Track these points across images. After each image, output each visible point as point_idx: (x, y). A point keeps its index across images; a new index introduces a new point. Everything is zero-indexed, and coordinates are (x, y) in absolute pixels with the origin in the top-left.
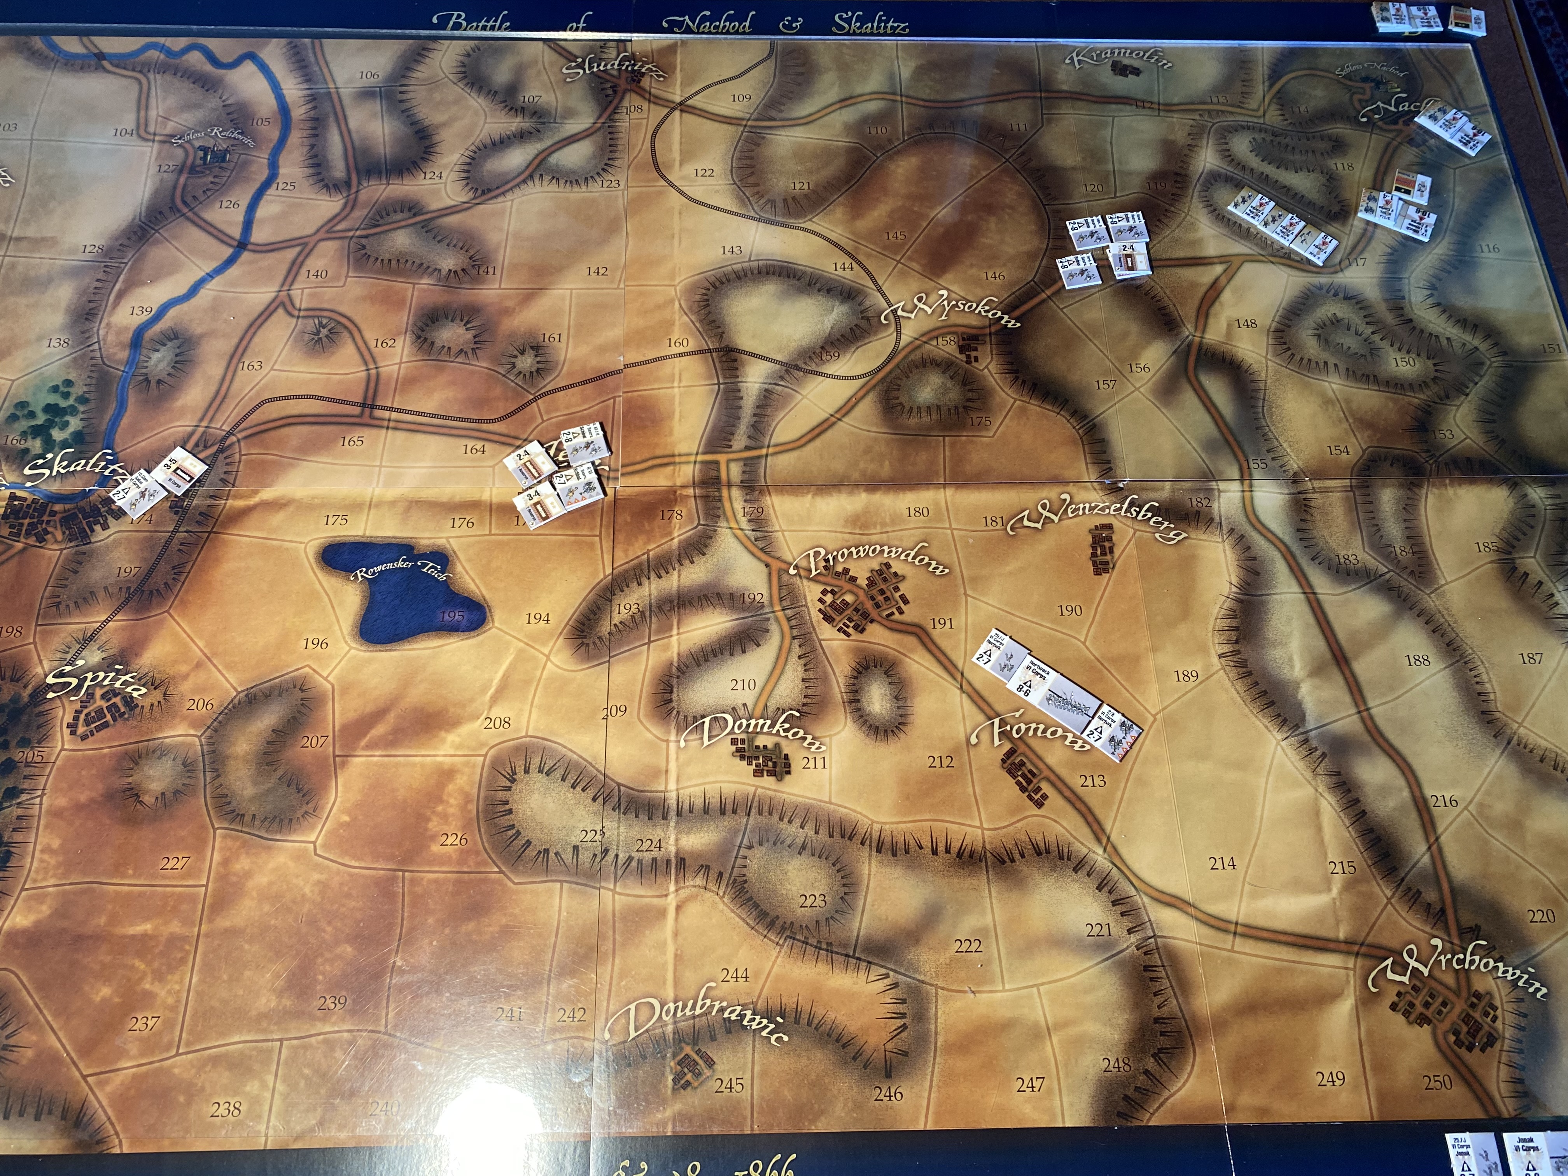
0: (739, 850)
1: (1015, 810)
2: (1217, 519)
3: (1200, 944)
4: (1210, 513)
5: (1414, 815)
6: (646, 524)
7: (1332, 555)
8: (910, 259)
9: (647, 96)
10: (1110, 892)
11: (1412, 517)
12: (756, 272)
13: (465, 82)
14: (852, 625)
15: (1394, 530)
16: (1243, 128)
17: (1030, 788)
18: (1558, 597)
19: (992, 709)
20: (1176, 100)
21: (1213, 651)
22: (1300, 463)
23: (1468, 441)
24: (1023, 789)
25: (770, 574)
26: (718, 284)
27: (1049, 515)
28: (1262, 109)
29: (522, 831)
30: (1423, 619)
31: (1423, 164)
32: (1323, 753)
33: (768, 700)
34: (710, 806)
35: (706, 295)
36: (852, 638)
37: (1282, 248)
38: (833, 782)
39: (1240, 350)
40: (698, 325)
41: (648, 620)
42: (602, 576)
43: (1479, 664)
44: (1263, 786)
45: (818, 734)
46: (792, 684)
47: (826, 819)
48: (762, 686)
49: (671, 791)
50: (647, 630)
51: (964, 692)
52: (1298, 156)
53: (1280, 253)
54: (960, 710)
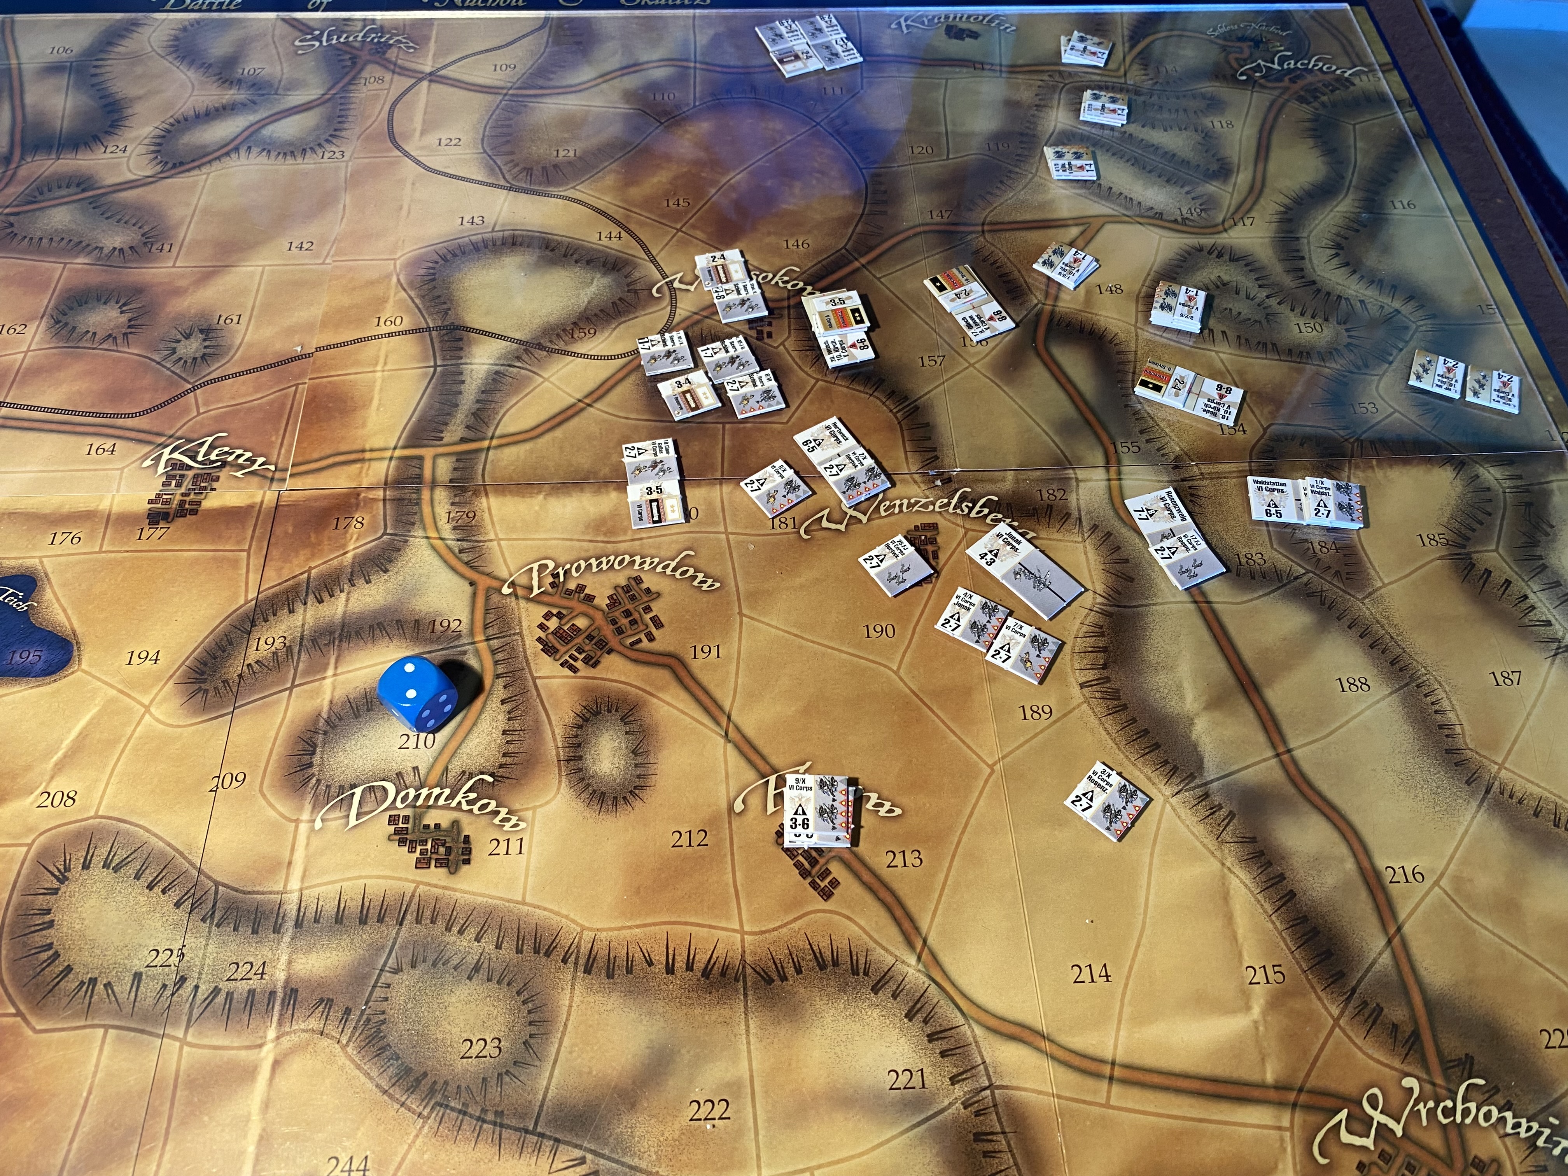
0: (379, 976)
1: (792, 904)
2: (1075, 513)
3: (1059, 1097)
4: (1067, 507)
5: (1364, 896)
6: (313, 536)
7: (1231, 555)
8: (693, 227)
9: (392, 67)
10: (926, 1021)
12: (499, 243)
13: (174, 55)
14: (581, 657)
17: (814, 872)
18: (1533, 599)
19: (768, 763)
20: (1020, 62)
21: (1072, 679)
22: (1184, 445)
23: (1397, 415)
24: (804, 874)
25: (474, 594)
26: (449, 256)
27: (855, 513)
28: (1122, 68)
29: (61, 952)
30: (1355, 632)
31: (1316, 120)
32: (1231, 812)
33: (450, 761)
34: (346, 912)
35: (433, 268)
36: (579, 674)
37: (1152, 208)
38: (531, 873)
39: (1102, 319)
40: (417, 301)
41: (296, 658)
42: (242, 602)
43: (1436, 686)
44: (1147, 860)
45: (516, 806)
46: (488, 739)
47: (515, 926)
48: (444, 741)
49: (292, 891)
50: (292, 670)
51: (730, 741)
52: (1166, 115)
53: (1150, 213)
54: (723, 766)
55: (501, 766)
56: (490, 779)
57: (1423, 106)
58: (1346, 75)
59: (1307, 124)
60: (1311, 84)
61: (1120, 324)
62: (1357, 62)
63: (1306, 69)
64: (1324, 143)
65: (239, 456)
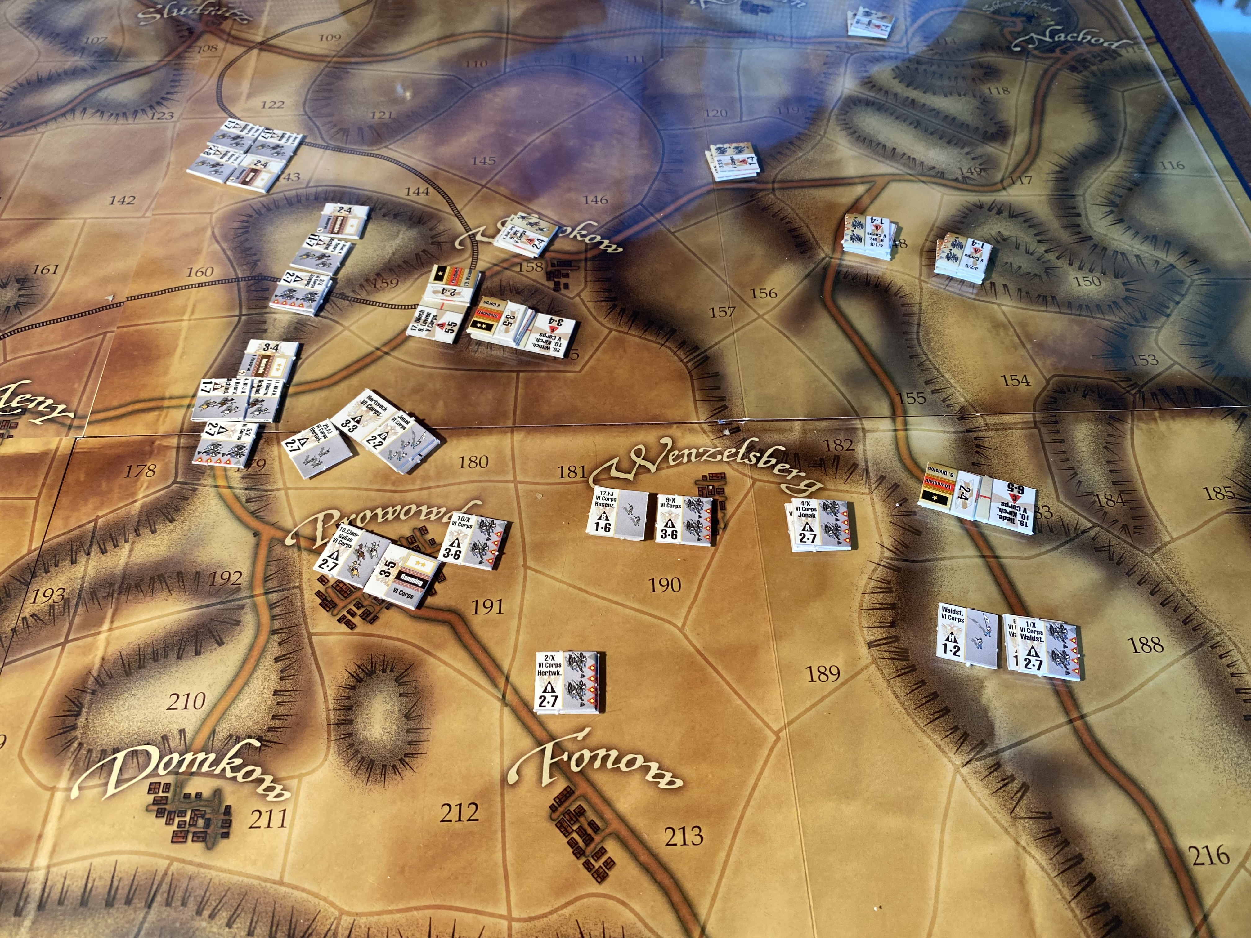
1: (563, 887)
2: (862, 464)
4: (854, 457)
5: (1166, 877)
6: (104, 484)
8: (498, 183)
9: (225, 37)
11: (1117, 458)
12: (312, 198)
13: (26, 27)
14: (359, 612)
15: (1094, 474)
16: (885, 57)
17: (588, 850)
19: (545, 729)
21: (860, 639)
22: (968, 397)
23: (1177, 367)
24: (578, 853)
25: (257, 545)
26: (263, 211)
27: (644, 463)
28: (905, 40)
30: (1146, 588)
31: (1087, 87)
32: (1024, 783)
33: (217, 724)
34: (93, 893)
35: (247, 222)
36: (355, 631)
37: (934, 168)
38: (291, 849)
39: (888, 272)
40: (229, 253)
41: (72, 611)
42: (25, 551)
44: (937, 836)
45: (282, 774)
46: (259, 699)
47: (270, 909)
48: (214, 701)
49: (38, 869)
50: (67, 625)
51: (507, 705)
52: (946, 82)
53: (932, 172)
54: (498, 733)
55: (269, 730)
56: (258, 744)
57: (1187, 76)
58: (1113, 47)
59: (1079, 91)
60: (1081, 54)
61: (905, 277)
62: (1123, 35)
63: (1075, 42)
64: (1097, 108)
65: (40, 403)
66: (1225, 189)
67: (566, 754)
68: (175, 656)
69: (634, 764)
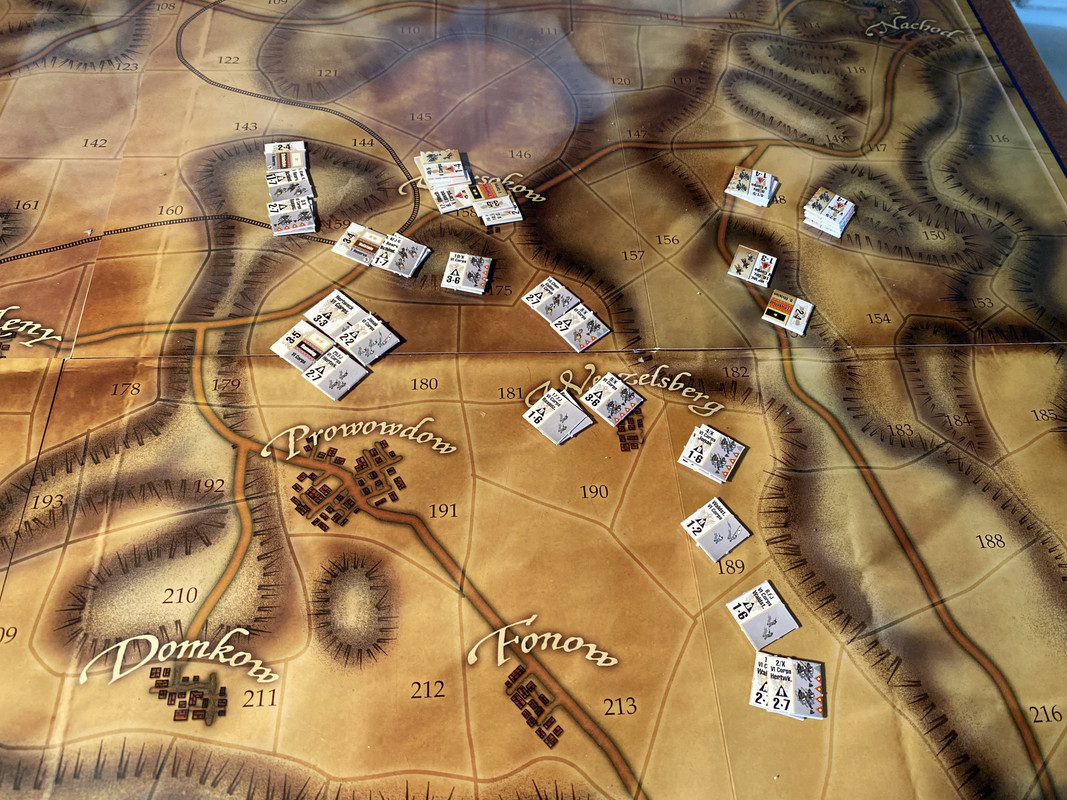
1: (520, 752)
2: (755, 388)
4: (749, 383)
5: (1013, 733)
6: (93, 401)
7: (885, 426)
8: (433, 137)
11: (962, 385)
14: (331, 516)
15: (945, 399)
16: (761, 38)
17: (540, 720)
19: (498, 617)
20: (697, 15)
21: (761, 537)
22: (841, 331)
23: (1008, 309)
24: (532, 722)
25: (236, 457)
26: (225, 156)
27: (571, 386)
28: (777, 24)
30: (989, 494)
31: (927, 70)
32: (897, 658)
33: (209, 615)
34: (106, 766)
35: (211, 166)
36: (328, 532)
37: (806, 135)
38: (282, 724)
39: (771, 223)
40: (196, 194)
41: (71, 516)
42: (23, 461)
43: (1058, 543)
45: (269, 659)
46: (245, 593)
47: (266, 777)
48: (205, 596)
49: (54, 747)
50: (67, 528)
51: (464, 596)
52: (813, 61)
53: (804, 139)
54: (458, 620)
55: (256, 620)
56: (246, 633)
57: (1008, 63)
58: (949, 36)
59: (922, 73)
60: (922, 42)
61: (785, 228)
62: (956, 26)
63: (917, 30)
64: (936, 88)
65: (29, 327)
66: (1041, 160)
67: (517, 637)
68: (168, 555)
69: (575, 646)
